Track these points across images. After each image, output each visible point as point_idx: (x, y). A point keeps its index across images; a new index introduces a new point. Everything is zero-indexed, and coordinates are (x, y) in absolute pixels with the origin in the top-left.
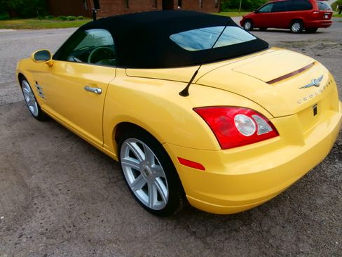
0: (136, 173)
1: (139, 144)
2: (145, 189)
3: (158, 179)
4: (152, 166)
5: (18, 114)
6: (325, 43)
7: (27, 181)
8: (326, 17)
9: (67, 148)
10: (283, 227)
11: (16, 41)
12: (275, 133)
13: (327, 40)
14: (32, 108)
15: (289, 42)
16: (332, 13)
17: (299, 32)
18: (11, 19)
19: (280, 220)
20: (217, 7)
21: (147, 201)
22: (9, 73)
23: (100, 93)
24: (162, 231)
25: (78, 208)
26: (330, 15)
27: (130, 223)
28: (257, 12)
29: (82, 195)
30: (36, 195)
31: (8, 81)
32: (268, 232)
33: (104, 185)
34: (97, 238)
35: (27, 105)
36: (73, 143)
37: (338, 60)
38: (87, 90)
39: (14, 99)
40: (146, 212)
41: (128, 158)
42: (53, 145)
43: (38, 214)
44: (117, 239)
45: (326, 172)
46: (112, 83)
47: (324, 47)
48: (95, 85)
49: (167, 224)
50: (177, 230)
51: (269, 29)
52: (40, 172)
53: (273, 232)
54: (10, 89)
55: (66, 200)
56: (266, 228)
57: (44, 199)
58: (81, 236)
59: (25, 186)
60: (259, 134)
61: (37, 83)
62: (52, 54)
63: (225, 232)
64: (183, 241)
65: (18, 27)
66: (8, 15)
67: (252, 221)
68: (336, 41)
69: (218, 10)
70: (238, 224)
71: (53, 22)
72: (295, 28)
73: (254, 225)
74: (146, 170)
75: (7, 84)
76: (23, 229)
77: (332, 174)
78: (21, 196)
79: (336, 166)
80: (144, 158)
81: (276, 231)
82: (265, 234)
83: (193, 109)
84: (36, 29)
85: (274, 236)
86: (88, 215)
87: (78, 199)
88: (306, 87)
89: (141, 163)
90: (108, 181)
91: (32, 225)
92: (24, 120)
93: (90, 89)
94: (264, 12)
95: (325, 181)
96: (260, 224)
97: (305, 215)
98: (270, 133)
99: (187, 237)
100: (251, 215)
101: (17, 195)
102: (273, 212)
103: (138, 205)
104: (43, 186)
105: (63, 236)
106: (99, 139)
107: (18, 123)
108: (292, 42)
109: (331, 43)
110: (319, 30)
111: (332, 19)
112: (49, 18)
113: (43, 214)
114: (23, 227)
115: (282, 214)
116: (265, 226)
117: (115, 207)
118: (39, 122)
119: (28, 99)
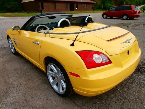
0: (53, 78)
1: (54, 66)
2: (57, 85)
3: (62, 81)
4: (60, 75)
5: (6, 52)
6: (137, 24)
7: (8, 81)
8: (138, 13)
9: (26, 67)
10: (116, 102)
11: (8, 21)
12: (110, 62)
13: (138, 23)
14: (12, 50)
15: (122, 23)
16: (140, 11)
17: (126, 19)
18: (7, 13)
19: (114, 99)
20: (92, 8)
21: (58, 90)
22: (4, 35)
23: (39, 44)
24: (64, 103)
25: (28, 92)
26: (139, 12)
27: (50, 100)
28: (109, 11)
29: (30, 87)
30: (11, 87)
31: (4, 38)
32: (109, 104)
33: (40, 83)
34: (35, 106)
35: (10, 48)
36: (28, 65)
37: (142, 31)
38: (34, 42)
39: (5, 46)
40: (57, 95)
41: (50, 72)
42: (20, 65)
43: (11, 95)
44: (44, 106)
45: (135, 79)
46: (43, 40)
47: (136, 25)
48: (37, 41)
49: (66, 100)
50: (70, 103)
51: (114, 18)
52: (13, 77)
53: (111, 104)
54: (4, 42)
55: (23, 89)
56: (108, 103)
57: (14, 89)
58: (28, 105)
59: (6, 83)
60: (103, 62)
61: (14, 39)
62: (20, 28)
63: (90, 104)
64: (72, 108)
65: (9, 16)
66: (6, 11)
67: (102, 100)
68: (142, 23)
69: (93, 10)
70: (96, 100)
71: (24, 14)
72: (125, 17)
73: (103, 101)
74: (57, 77)
75: (3, 39)
76: (4, 101)
77: (138, 79)
78: (4, 87)
79: (139, 76)
80: (56, 72)
81: (112, 104)
82: (108, 105)
83: (76, 52)
84: (17, 17)
85: (111, 106)
86: (32, 96)
87: (29, 89)
88: (124, 43)
89: (55, 74)
90: (42, 81)
91: (8, 100)
92: (9, 55)
93: (35, 42)
94: (112, 11)
95: (134, 83)
96: (106, 101)
97: (125, 97)
98: (108, 62)
99: (74, 106)
100: (102, 97)
101: (3, 87)
102: (112, 95)
103: (54, 92)
104: (14, 83)
105: (21, 105)
106: (38, 63)
107: (6, 56)
108: (123, 23)
109: (139, 24)
110: (135, 18)
111: (140, 14)
112: (23, 13)
113: (13, 95)
114: (4, 100)
115: (115, 96)
116: (107, 102)
117: (44, 92)
118: (15, 56)
119: (11, 46)
